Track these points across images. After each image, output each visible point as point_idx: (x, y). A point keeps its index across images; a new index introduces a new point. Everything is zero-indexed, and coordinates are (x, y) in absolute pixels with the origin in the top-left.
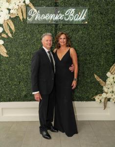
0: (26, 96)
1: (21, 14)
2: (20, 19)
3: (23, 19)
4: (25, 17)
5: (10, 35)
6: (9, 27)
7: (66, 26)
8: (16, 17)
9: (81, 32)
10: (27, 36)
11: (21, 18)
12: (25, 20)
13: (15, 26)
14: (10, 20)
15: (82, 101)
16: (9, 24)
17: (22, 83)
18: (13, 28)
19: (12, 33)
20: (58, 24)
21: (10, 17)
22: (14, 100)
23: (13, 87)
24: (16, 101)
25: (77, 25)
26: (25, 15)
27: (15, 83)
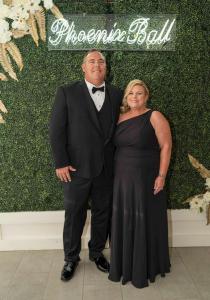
0: (48, 200)
1: (35, 30)
2: (33, 42)
3: (40, 40)
4: (43, 37)
5: (13, 75)
6: (11, 57)
7: (130, 56)
8: (26, 36)
9: (161, 68)
11: (36, 38)
12: (43, 44)
13: (23, 56)
14: (12, 44)
16: (11, 53)
17: (40, 175)
18: (19, 59)
19: (16, 70)
20: (113, 52)
21: (12, 37)
22: (25, 208)
23: (22, 182)
24: (29, 210)
25: (153, 52)
26: (43, 31)
27: (26, 174)
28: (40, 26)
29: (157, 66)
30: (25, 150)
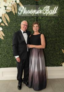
1: (14, 10)
2: (13, 14)
3: (15, 13)
4: (16, 12)
5: (6, 24)
6: (6, 19)
7: (44, 18)
8: (11, 12)
9: (53, 22)
10: (18, 24)
11: (14, 12)
12: (16, 14)
13: (10, 18)
14: (6, 14)
15: (54, 66)
16: (6, 17)
18: (8, 19)
19: (7, 22)
20: (38, 17)
21: (6, 12)
22: (10, 67)
23: (9, 58)
24: (12, 67)
25: (51, 17)
26: (16, 10)
27: (11, 56)
28: (15, 9)
29: (52, 21)
30: (10, 48)
